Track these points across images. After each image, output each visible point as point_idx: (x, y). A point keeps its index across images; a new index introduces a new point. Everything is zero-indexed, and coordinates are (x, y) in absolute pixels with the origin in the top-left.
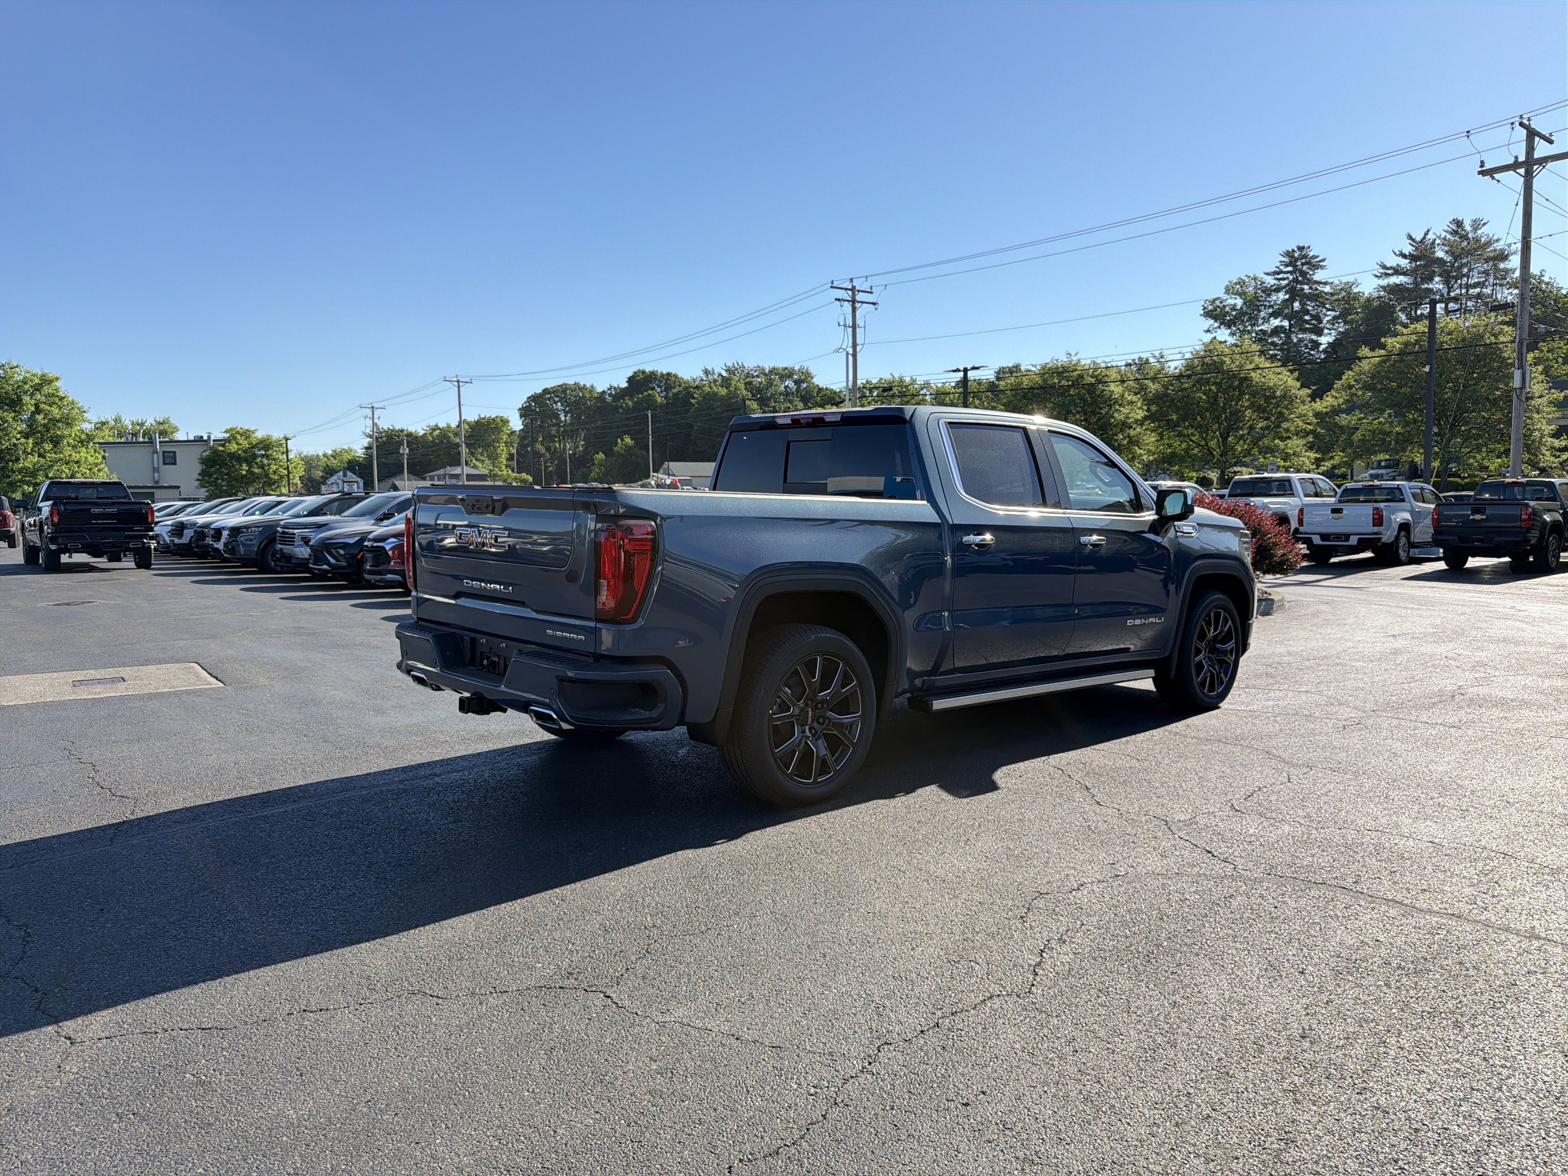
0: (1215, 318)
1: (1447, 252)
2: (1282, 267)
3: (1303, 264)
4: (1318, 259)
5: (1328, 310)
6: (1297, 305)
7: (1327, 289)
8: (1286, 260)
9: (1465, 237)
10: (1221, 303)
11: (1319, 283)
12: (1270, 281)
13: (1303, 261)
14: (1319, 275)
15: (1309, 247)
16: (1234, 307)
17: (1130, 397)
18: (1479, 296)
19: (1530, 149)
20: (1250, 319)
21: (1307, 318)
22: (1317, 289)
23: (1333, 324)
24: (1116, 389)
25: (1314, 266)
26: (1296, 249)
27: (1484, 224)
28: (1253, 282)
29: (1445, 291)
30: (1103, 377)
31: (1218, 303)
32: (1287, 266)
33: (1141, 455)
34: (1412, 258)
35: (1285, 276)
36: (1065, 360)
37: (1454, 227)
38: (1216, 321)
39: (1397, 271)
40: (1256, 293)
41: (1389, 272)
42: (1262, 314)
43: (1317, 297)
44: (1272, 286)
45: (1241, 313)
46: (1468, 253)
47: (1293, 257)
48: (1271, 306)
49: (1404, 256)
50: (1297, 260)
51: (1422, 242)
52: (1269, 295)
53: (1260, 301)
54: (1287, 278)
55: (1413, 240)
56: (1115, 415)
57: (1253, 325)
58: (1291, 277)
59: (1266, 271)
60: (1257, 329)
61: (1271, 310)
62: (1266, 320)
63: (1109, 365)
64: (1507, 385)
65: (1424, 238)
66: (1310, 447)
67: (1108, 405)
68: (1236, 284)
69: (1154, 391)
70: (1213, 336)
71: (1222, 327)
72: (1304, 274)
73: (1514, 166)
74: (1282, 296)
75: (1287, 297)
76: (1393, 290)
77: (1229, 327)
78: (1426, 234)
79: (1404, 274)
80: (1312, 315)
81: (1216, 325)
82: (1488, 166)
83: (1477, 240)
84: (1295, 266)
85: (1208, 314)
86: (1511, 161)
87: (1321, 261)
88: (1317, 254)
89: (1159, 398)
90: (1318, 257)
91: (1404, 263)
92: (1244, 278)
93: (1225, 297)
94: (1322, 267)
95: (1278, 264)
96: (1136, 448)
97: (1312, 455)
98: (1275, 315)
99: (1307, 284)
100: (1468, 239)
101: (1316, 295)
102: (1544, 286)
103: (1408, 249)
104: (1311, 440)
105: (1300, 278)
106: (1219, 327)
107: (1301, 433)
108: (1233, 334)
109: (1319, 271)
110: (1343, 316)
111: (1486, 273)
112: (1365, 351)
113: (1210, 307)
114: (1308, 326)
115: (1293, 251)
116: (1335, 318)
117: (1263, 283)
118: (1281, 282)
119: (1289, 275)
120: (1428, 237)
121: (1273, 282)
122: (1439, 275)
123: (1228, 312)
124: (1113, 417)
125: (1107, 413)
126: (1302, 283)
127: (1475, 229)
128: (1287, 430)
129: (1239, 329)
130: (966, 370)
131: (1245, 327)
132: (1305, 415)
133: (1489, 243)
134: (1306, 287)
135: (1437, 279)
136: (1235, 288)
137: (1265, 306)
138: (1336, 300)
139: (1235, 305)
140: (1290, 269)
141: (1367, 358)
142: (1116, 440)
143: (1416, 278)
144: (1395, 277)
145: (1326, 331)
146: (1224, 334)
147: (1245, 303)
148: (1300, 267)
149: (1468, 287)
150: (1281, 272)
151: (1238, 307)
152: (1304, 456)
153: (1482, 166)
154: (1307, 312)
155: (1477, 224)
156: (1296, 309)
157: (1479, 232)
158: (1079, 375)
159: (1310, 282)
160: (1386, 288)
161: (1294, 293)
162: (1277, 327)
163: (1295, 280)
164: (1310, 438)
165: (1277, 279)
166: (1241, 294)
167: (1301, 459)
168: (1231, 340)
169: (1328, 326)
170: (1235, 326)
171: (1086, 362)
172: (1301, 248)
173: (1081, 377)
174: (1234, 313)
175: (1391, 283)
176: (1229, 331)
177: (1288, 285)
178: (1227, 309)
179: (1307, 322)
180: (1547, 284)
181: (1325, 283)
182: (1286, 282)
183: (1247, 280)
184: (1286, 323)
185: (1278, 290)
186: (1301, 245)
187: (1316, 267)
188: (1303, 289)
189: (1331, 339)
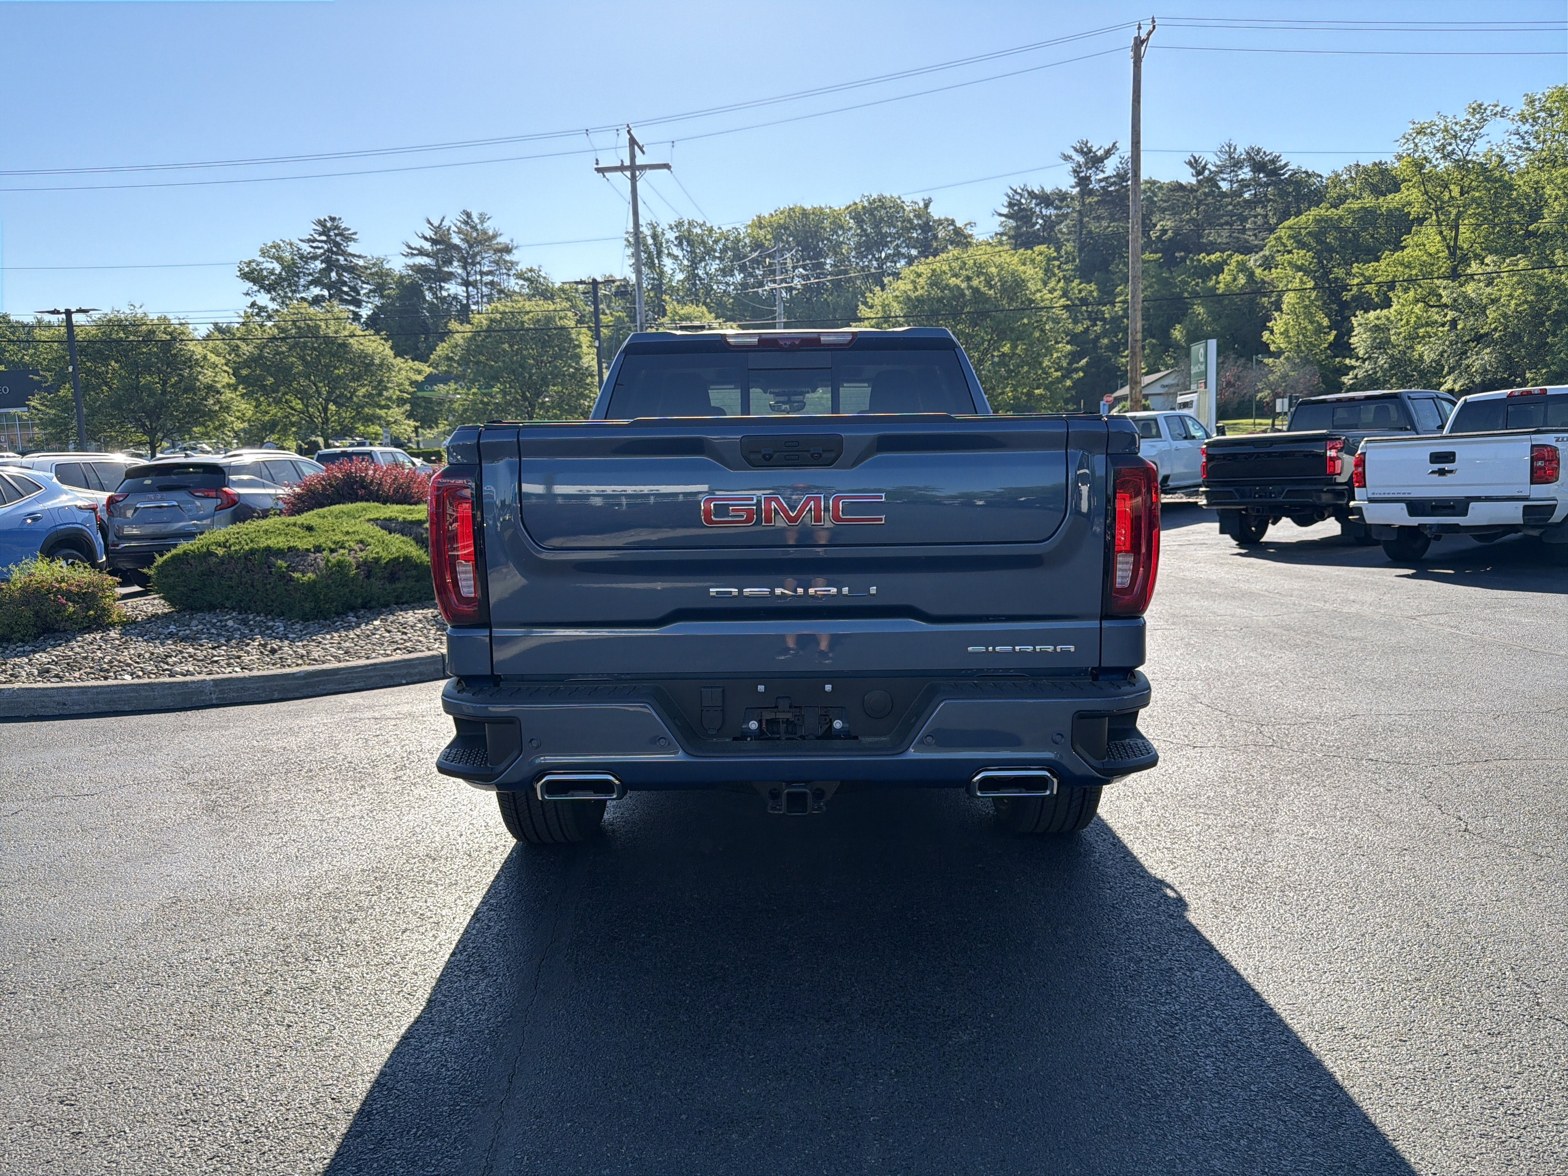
0: (254, 281)
1: (462, 240)
2: (316, 236)
3: (336, 235)
4: (350, 232)
5: (363, 282)
6: (333, 275)
7: (361, 262)
8: (320, 228)
9: (474, 228)
10: (258, 265)
11: (354, 256)
12: (306, 248)
13: (336, 232)
14: (352, 248)
15: (340, 219)
16: (272, 272)
17: (212, 357)
18: (492, 283)
19: (633, 157)
20: (290, 285)
21: (345, 289)
22: (351, 262)
23: (369, 297)
24: (198, 351)
25: (347, 238)
26: (327, 219)
27: (489, 218)
28: (289, 247)
29: (464, 275)
30: (179, 334)
31: (254, 265)
32: (320, 234)
33: (232, 422)
34: (434, 242)
35: (320, 245)
36: (128, 312)
37: (465, 217)
38: (254, 284)
39: (422, 252)
40: (293, 259)
41: (415, 252)
42: (302, 282)
43: (352, 269)
44: (309, 253)
45: (280, 280)
46: (479, 243)
47: (324, 226)
48: (310, 274)
49: (426, 239)
50: (329, 230)
51: (439, 227)
52: (306, 263)
53: (298, 268)
54: (322, 248)
55: (432, 225)
56: (200, 377)
57: (294, 292)
58: (326, 247)
59: (301, 238)
60: (298, 296)
61: (310, 278)
62: (307, 287)
63: (183, 321)
64: (577, 363)
65: (441, 224)
66: (410, 416)
67: (189, 367)
68: (271, 247)
69: (248, 354)
70: (252, 300)
71: (262, 290)
72: (338, 245)
73: (622, 168)
74: (319, 265)
75: (324, 266)
76: (420, 269)
77: (269, 292)
78: (442, 221)
79: (428, 255)
80: (349, 287)
81: (256, 288)
82: (601, 165)
83: (485, 232)
84: (328, 236)
85: (246, 276)
86: (619, 164)
87: (353, 234)
88: (348, 227)
89: (254, 361)
90: (349, 229)
91: (427, 246)
92: (281, 243)
93: (261, 259)
94: (355, 240)
95: (312, 232)
96: (226, 415)
97: (412, 423)
98: (316, 282)
99: (342, 255)
100: (477, 230)
101: (351, 267)
102: (542, 280)
103: (429, 233)
104: (409, 408)
105: (334, 249)
106: (259, 291)
107: (401, 402)
108: (273, 299)
109: (351, 243)
110: (379, 290)
111: (497, 263)
112: (454, 325)
113: (247, 269)
114: (346, 297)
115: (325, 220)
116: (371, 291)
117: (299, 249)
118: (317, 250)
119: (323, 245)
120: (444, 223)
121: (310, 249)
122: (459, 261)
123: (266, 276)
124: (198, 380)
125: (191, 375)
126: (337, 254)
127: (482, 222)
128: (389, 399)
129: (279, 295)
130: (68, 313)
131: (286, 293)
132: (402, 384)
133: (494, 236)
134: (341, 258)
135: (455, 264)
136: (273, 251)
137: (304, 273)
138: (370, 274)
139: (274, 269)
140: (324, 238)
141: (458, 332)
142: (206, 406)
143: (437, 260)
144: (420, 257)
145: (364, 304)
146: (263, 299)
147: (283, 269)
148: (333, 237)
149: (482, 273)
150: (314, 241)
151: (277, 272)
152: (405, 424)
153: (597, 164)
154: (345, 284)
155: (483, 218)
156: (333, 279)
157: (485, 225)
158: (150, 331)
159: (344, 253)
160: (413, 267)
161: (330, 264)
162: (317, 296)
163: (330, 250)
164: (408, 407)
165: (312, 247)
166: (279, 259)
167: (403, 427)
168: (272, 306)
169: (364, 299)
170: (275, 291)
171: (153, 316)
172: (333, 219)
173: (152, 332)
174: (273, 277)
175: (417, 263)
176: (269, 296)
177: (323, 254)
178: (265, 273)
179: (346, 293)
180: (544, 278)
181: (359, 257)
182: (322, 251)
183: (282, 245)
184: (326, 293)
185: (315, 258)
186: (333, 216)
187: (348, 239)
188: (338, 260)
189: (370, 313)
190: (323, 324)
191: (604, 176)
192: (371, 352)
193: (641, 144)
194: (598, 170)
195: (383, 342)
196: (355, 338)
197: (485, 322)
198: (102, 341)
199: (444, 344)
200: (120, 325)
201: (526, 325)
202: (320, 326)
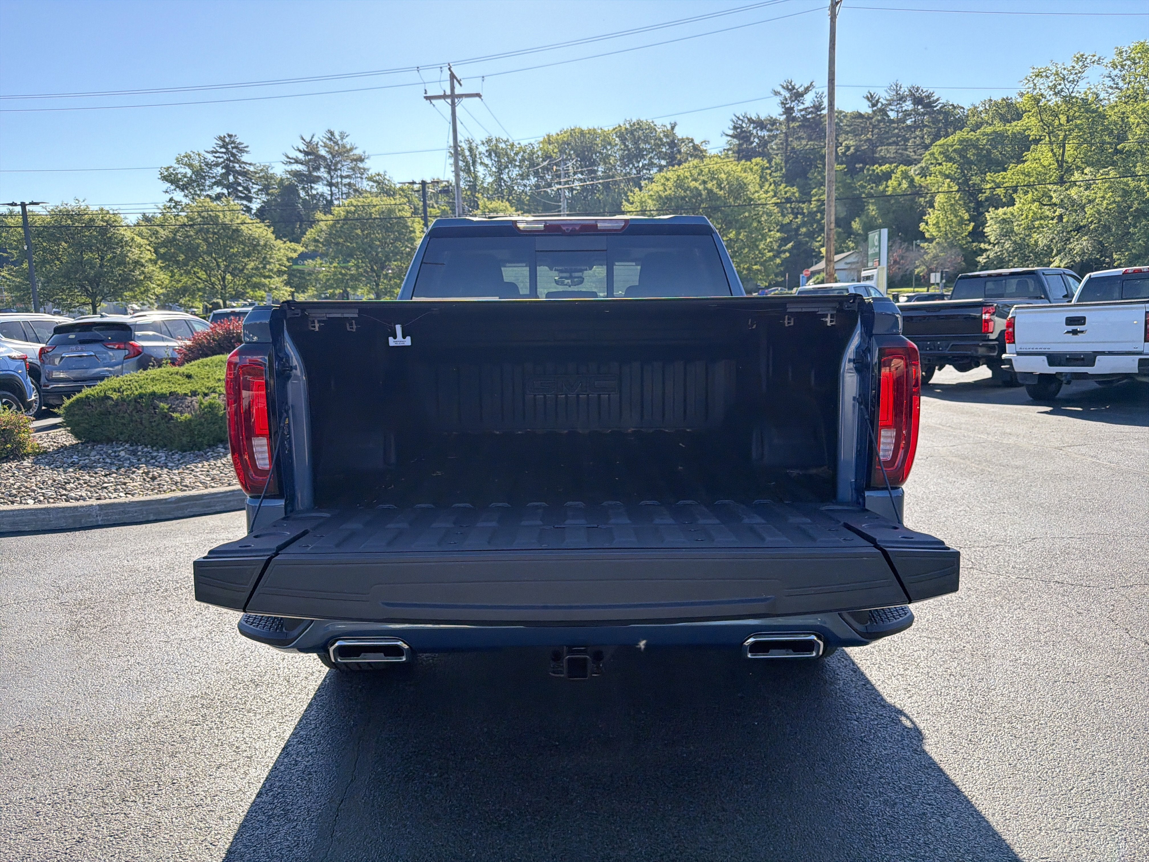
0: (172, 182)
1: (327, 152)
2: (218, 149)
3: (233, 148)
4: (243, 146)
5: (253, 183)
6: (231, 178)
7: (252, 169)
8: (221, 143)
9: (336, 143)
10: (174, 170)
11: (246, 163)
12: (210, 158)
13: (233, 145)
14: (245, 158)
15: (235, 136)
16: (185, 176)
17: (138, 239)
18: (349, 184)
19: (453, 88)
20: (198, 186)
21: (240, 188)
22: (244, 168)
23: (258, 195)
24: (128, 234)
25: (241, 150)
26: (226, 136)
27: (347, 136)
28: (197, 157)
29: (329, 178)
30: (113, 222)
31: (171, 170)
32: (221, 147)
33: (154, 288)
34: (306, 153)
35: (221, 155)
36: (74, 204)
37: (329, 135)
38: (172, 184)
39: (297, 161)
40: (200, 166)
41: (292, 161)
42: (208, 183)
43: (245, 174)
44: (212, 162)
45: (191, 181)
46: (340, 154)
47: (224, 141)
48: (214, 177)
49: (300, 151)
50: (228, 144)
51: (310, 142)
52: (210, 168)
53: (204, 172)
54: (222, 157)
55: (304, 140)
56: (129, 254)
57: (202, 190)
58: (225, 157)
59: (207, 150)
60: (205, 193)
61: (214, 180)
62: (211, 187)
63: (116, 212)
64: (412, 244)
65: (311, 140)
66: (288, 283)
67: (121, 246)
68: (184, 157)
69: (165, 237)
70: (170, 196)
71: (177, 189)
72: (233, 155)
73: (444, 97)
74: (220, 170)
75: (224, 171)
76: (296, 174)
77: (183, 190)
78: (312, 137)
79: (302, 163)
80: (243, 187)
81: (173, 187)
82: (428, 95)
83: (344, 146)
84: (227, 149)
85: (165, 178)
86: (442, 93)
87: (245, 147)
88: (242, 142)
89: (169, 242)
90: (242, 144)
91: (301, 156)
92: (190, 153)
93: (177, 166)
94: (247, 152)
95: (215, 146)
96: (149, 283)
97: (289, 289)
98: (218, 183)
99: (237, 163)
100: (338, 145)
101: (244, 172)
102: (387, 182)
103: (302, 147)
104: (286, 278)
105: (232, 159)
106: (175, 190)
107: (280, 273)
108: (186, 196)
109: (245, 154)
110: (266, 189)
111: (353, 169)
112: (319, 215)
113: (166, 173)
114: (240, 194)
115: (224, 137)
116: (259, 190)
117: (205, 158)
118: (219, 159)
119: (223, 155)
120: (314, 140)
121: (213, 159)
122: (325, 168)
123: (180, 179)
124: (128, 256)
125: (121, 252)
126: (233, 162)
127: (342, 139)
128: (271, 270)
129: (190, 192)
130: (23, 205)
131: (195, 191)
132: (281, 260)
133: (351, 149)
134: (237, 165)
135: (322, 170)
136: (185, 160)
137: (209, 177)
138: (259, 177)
139: (186, 173)
140: (223, 150)
141: (323, 221)
142: (133, 276)
143: (309, 167)
144: (296, 165)
145: (254, 200)
146: (179, 196)
147: (193, 173)
148: (231, 150)
149: (342, 177)
150: (216, 153)
151: (189, 176)
152: (283, 290)
153: (426, 93)
154: (239, 184)
155: (343, 136)
156: (231, 181)
157: (344, 141)
158: (90, 219)
159: (239, 162)
160: (290, 172)
161: (229, 170)
162: (219, 194)
163: (228, 159)
164: (285, 277)
165: (215, 157)
166: (190, 166)
167: (282, 292)
168: (185, 201)
169: (254, 196)
170: (187, 190)
171: (94, 208)
172: (230, 136)
173: (92, 220)
174: (185, 179)
175: (293, 169)
176: (183, 193)
177: (224, 162)
178: (180, 176)
179: (241, 192)
180: (389, 180)
181: (250, 164)
182: (222, 160)
183: (192, 155)
184: (225, 191)
185: (217, 165)
186: (230, 133)
187: (242, 151)
188: (234, 167)
189: (258, 206)
190: (221, 215)
191: (431, 103)
192: (257, 236)
193: (459, 79)
194: (427, 98)
195: (266, 228)
196: (246, 225)
197: (342, 213)
198: (54, 227)
199: (312, 230)
200: (68, 215)
201: (374, 216)
202: (219, 216)
